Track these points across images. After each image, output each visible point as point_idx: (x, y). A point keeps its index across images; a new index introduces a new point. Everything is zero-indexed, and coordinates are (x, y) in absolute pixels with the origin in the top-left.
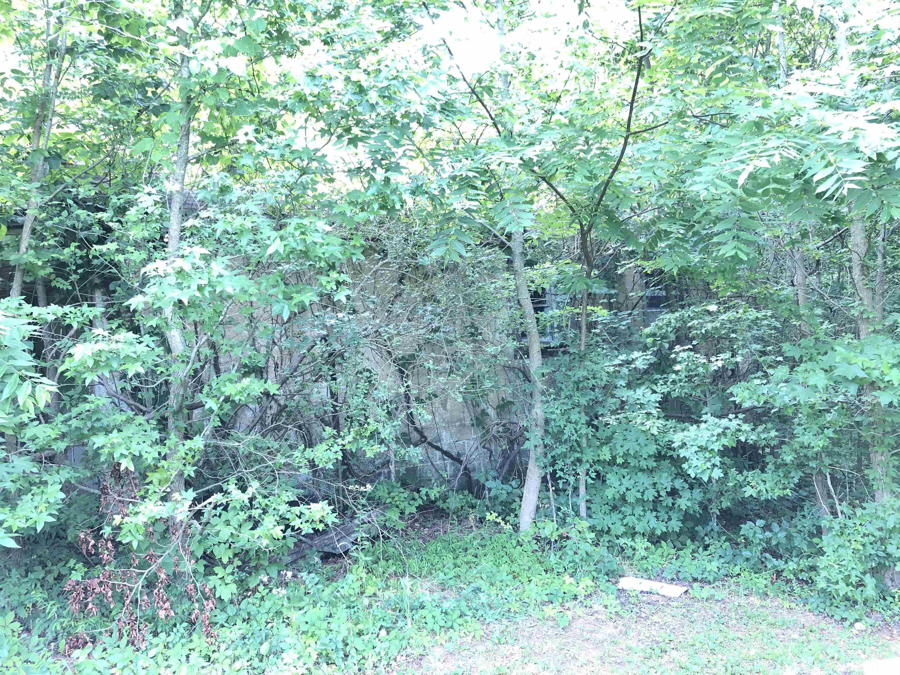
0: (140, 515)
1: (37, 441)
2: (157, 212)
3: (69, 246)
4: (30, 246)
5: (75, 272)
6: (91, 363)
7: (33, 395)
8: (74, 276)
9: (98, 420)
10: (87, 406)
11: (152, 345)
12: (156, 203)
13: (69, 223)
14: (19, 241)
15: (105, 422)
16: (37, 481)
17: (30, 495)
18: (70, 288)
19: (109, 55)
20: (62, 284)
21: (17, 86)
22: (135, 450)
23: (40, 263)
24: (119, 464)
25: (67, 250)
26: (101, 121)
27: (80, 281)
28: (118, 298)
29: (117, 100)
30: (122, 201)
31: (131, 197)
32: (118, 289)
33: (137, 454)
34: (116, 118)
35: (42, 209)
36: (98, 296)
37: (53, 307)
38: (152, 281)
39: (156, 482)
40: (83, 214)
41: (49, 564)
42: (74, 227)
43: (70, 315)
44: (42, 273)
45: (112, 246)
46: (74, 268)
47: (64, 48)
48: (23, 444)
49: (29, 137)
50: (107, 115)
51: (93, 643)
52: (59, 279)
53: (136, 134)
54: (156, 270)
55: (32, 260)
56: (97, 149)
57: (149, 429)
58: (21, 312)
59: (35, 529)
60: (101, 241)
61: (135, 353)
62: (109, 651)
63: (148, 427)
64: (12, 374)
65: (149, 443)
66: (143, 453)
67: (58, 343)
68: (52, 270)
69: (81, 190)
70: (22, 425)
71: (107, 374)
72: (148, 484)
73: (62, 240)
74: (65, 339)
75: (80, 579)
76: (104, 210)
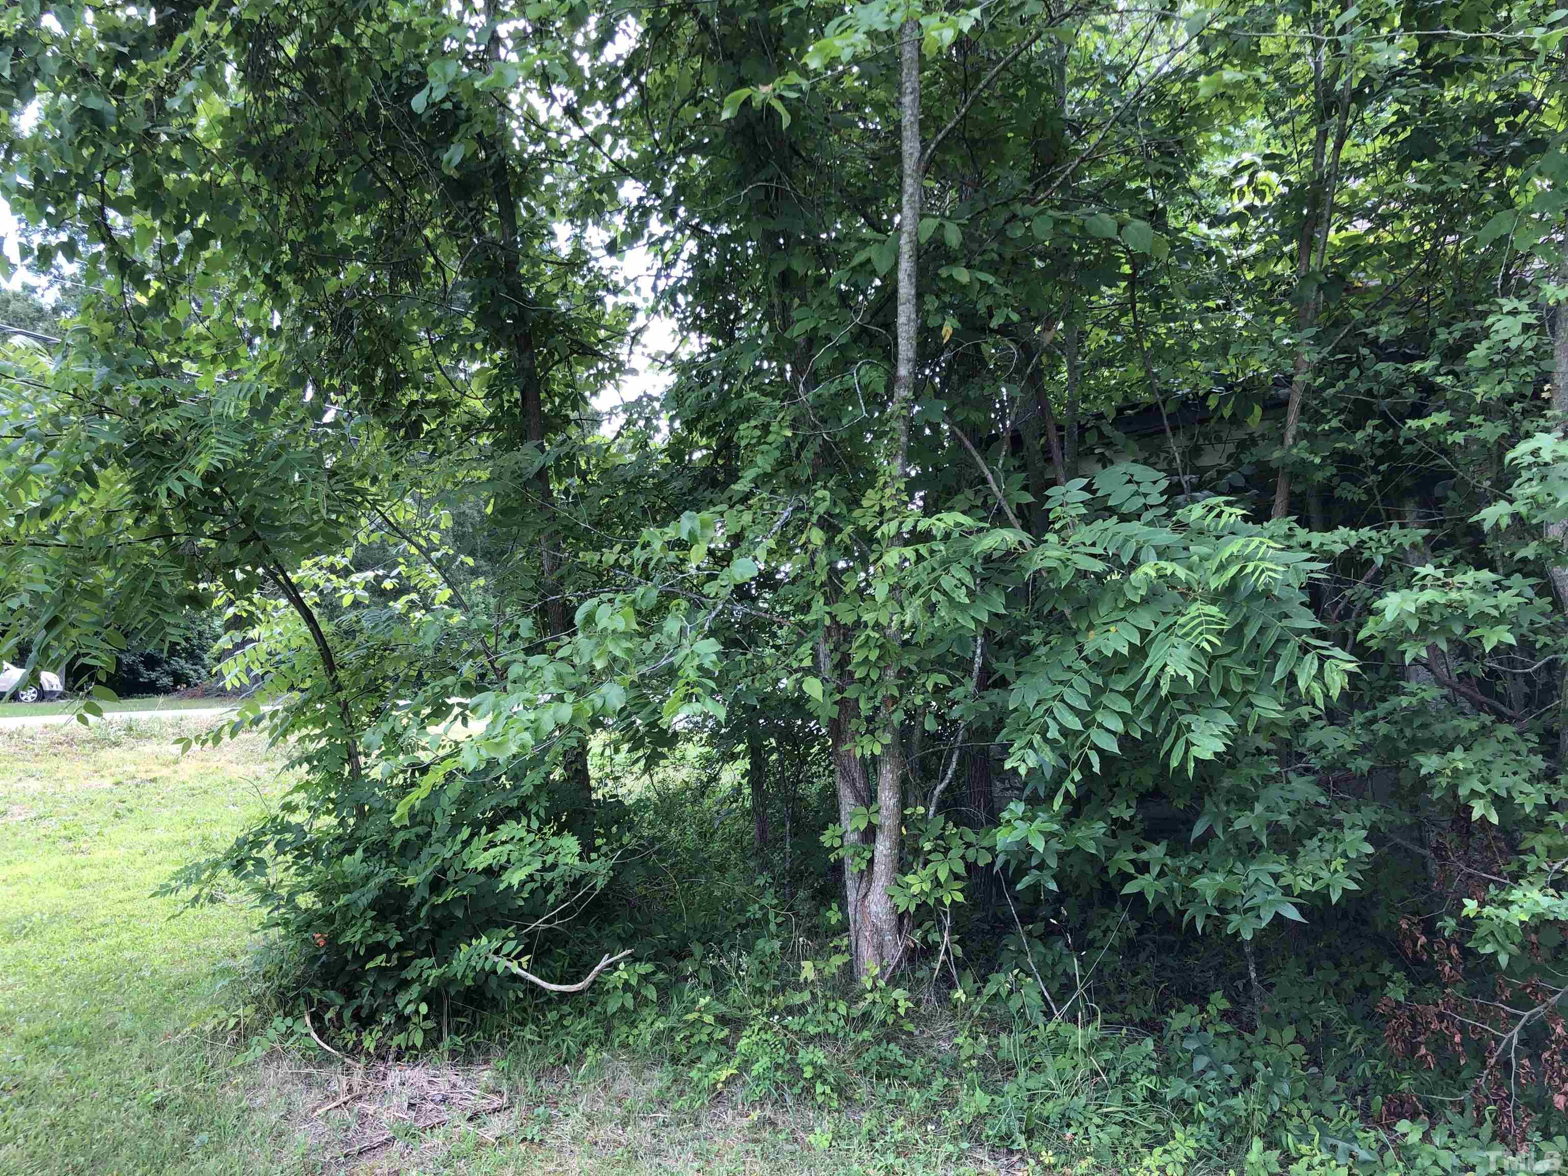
0: (1514, 909)
1: (1324, 752)
2: (1529, 345)
3: (1362, 427)
4: (1301, 435)
5: (1375, 470)
6: (1414, 626)
7: (1320, 676)
8: (1373, 477)
9: (1425, 726)
10: (1404, 701)
11: (1530, 593)
12: (1526, 327)
13: (1362, 387)
14: (1284, 427)
15: (1438, 729)
16: (1327, 818)
17: (1315, 839)
18: (1364, 498)
19: (1425, 81)
20: (1351, 493)
21: (1273, 177)
22: (1500, 784)
23: (1317, 460)
24: (1469, 809)
25: (1359, 435)
26: (1411, 201)
27: (1381, 485)
28: (1452, 511)
29: (1443, 156)
30: (1457, 335)
31: (1475, 324)
32: (1451, 494)
33: (1504, 794)
34: (1442, 188)
35: (1318, 371)
36: (1410, 509)
37: (1343, 531)
38: (1525, 475)
39: (1539, 849)
40: (1386, 368)
41: (1346, 961)
42: (1369, 392)
43: (1371, 544)
44: (1319, 476)
45: (1441, 418)
46: (1372, 463)
47: (1347, 94)
48: (1301, 756)
49: (1291, 258)
50: (1427, 188)
51: (1430, 1116)
52: (1345, 484)
53: (1477, 208)
54: (1535, 453)
55: (1305, 455)
56: (1403, 251)
57: (1524, 751)
58: (1293, 542)
59: (1326, 898)
60: (1418, 412)
61: (1496, 607)
62: (1460, 1139)
63: (1523, 748)
64: (1288, 641)
65: (1526, 775)
66: (1515, 794)
67: (1348, 593)
68: (1334, 471)
69: (1384, 328)
70: (1300, 726)
71: (1444, 646)
72: (1524, 852)
73: (1350, 418)
74: (1360, 585)
75: (1402, 999)
76: (1424, 358)
